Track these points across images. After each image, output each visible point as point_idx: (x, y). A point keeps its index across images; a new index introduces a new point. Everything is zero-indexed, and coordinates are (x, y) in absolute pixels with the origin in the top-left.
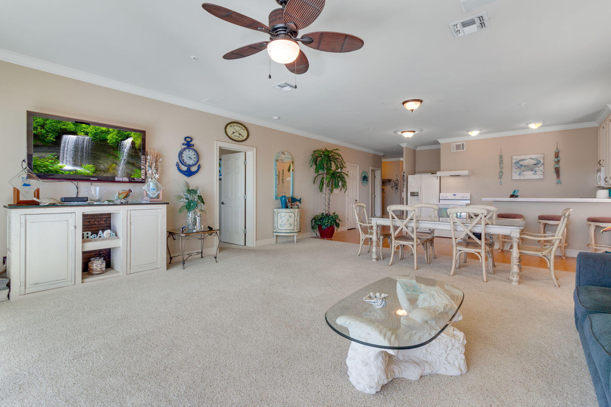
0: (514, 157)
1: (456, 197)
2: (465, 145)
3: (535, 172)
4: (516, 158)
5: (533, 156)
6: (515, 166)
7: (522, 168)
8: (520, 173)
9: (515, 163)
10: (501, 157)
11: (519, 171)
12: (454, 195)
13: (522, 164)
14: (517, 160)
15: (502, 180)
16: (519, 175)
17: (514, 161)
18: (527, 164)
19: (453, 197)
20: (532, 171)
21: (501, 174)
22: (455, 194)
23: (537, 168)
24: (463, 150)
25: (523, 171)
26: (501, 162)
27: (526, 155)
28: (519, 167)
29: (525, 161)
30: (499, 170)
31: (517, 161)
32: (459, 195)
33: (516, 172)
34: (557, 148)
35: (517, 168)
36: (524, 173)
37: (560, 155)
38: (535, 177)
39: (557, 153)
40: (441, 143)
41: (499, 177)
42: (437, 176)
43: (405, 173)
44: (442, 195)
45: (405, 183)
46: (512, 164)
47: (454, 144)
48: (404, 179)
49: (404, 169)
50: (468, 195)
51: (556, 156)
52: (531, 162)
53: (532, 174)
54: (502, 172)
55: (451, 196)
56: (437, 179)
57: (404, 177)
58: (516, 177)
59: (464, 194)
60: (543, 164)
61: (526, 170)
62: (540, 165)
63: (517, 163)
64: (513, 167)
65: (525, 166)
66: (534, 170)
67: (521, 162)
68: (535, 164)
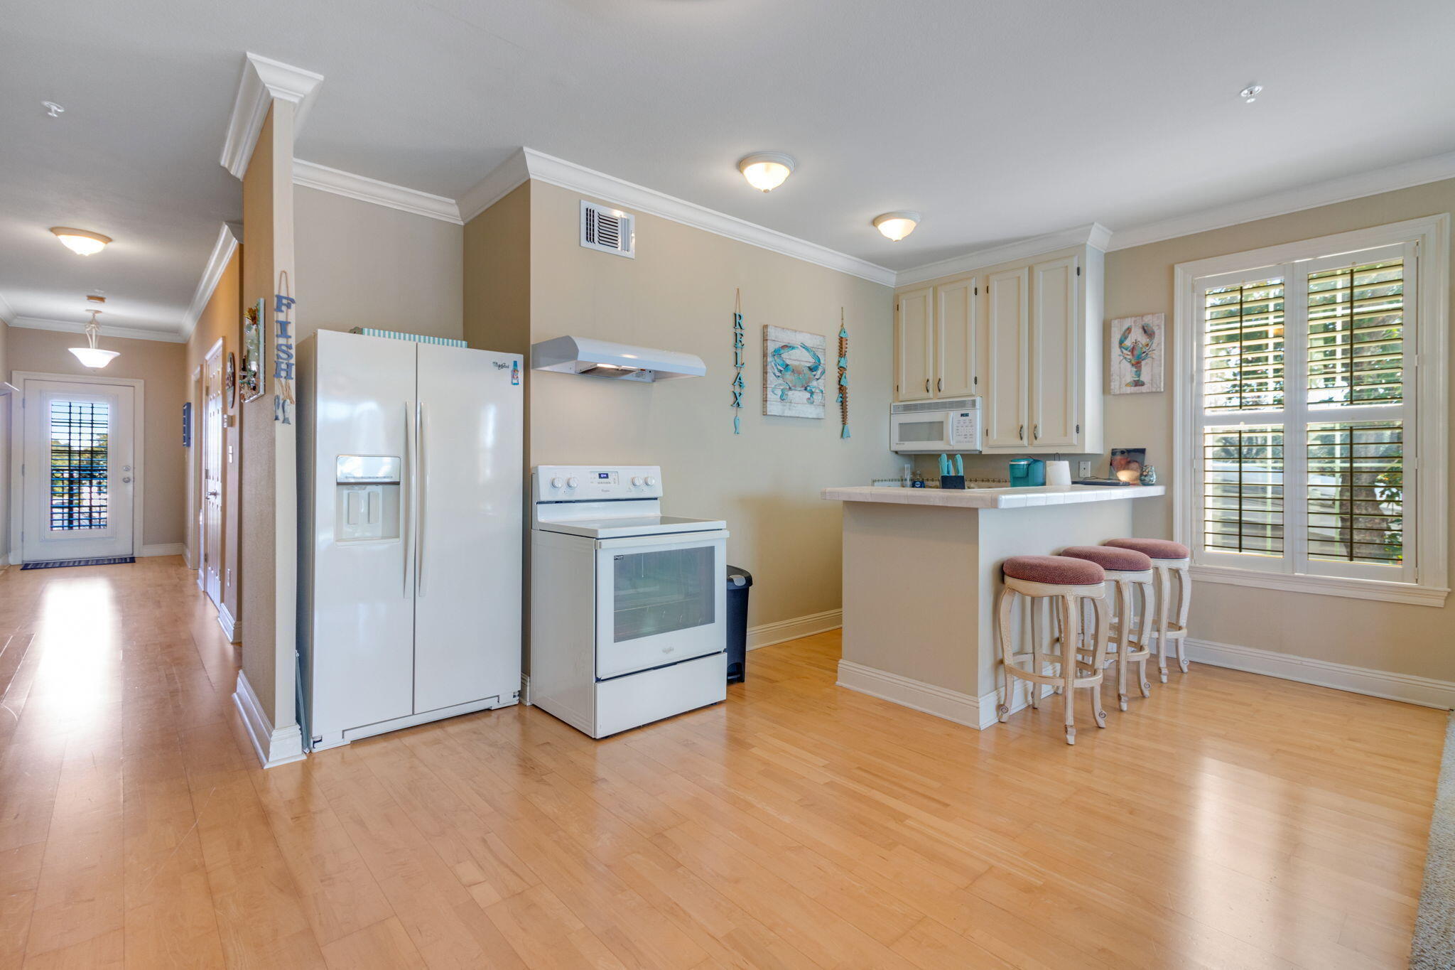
0: (772, 333)
1: (609, 489)
2: (632, 227)
3: (812, 393)
4: (778, 337)
10: (737, 318)
12: (600, 476)
13: (788, 362)
15: (740, 413)
17: (771, 347)
18: (796, 363)
20: (806, 389)
21: (738, 390)
22: (604, 469)
24: (624, 254)
26: (738, 340)
27: (797, 332)
28: (781, 371)
30: (733, 373)
32: (624, 478)
34: (842, 326)
35: (778, 374)
36: (790, 393)
37: (850, 349)
38: (811, 412)
39: (844, 343)
40: (532, 177)
41: (732, 399)
42: (515, 363)
43: (289, 306)
44: (554, 479)
45: (292, 383)
46: (765, 355)
47: (592, 206)
48: (284, 352)
49: (284, 275)
50: (652, 477)
51: (842, 354)
52: (804, 359)
53: (806, 402)
54: (741, 385)
55: (592, 483)
56: (514, 384)
57: (282, 341)
58: (774, 408)
59: (639, 473)
60: (823, 373)
61: (795, 386)
62: (819, 372)
63: (777, 353)
64: (769, 367)
65: (793, 371)
66: (808, 388)
67: (785, 356)
68: (811, 369)
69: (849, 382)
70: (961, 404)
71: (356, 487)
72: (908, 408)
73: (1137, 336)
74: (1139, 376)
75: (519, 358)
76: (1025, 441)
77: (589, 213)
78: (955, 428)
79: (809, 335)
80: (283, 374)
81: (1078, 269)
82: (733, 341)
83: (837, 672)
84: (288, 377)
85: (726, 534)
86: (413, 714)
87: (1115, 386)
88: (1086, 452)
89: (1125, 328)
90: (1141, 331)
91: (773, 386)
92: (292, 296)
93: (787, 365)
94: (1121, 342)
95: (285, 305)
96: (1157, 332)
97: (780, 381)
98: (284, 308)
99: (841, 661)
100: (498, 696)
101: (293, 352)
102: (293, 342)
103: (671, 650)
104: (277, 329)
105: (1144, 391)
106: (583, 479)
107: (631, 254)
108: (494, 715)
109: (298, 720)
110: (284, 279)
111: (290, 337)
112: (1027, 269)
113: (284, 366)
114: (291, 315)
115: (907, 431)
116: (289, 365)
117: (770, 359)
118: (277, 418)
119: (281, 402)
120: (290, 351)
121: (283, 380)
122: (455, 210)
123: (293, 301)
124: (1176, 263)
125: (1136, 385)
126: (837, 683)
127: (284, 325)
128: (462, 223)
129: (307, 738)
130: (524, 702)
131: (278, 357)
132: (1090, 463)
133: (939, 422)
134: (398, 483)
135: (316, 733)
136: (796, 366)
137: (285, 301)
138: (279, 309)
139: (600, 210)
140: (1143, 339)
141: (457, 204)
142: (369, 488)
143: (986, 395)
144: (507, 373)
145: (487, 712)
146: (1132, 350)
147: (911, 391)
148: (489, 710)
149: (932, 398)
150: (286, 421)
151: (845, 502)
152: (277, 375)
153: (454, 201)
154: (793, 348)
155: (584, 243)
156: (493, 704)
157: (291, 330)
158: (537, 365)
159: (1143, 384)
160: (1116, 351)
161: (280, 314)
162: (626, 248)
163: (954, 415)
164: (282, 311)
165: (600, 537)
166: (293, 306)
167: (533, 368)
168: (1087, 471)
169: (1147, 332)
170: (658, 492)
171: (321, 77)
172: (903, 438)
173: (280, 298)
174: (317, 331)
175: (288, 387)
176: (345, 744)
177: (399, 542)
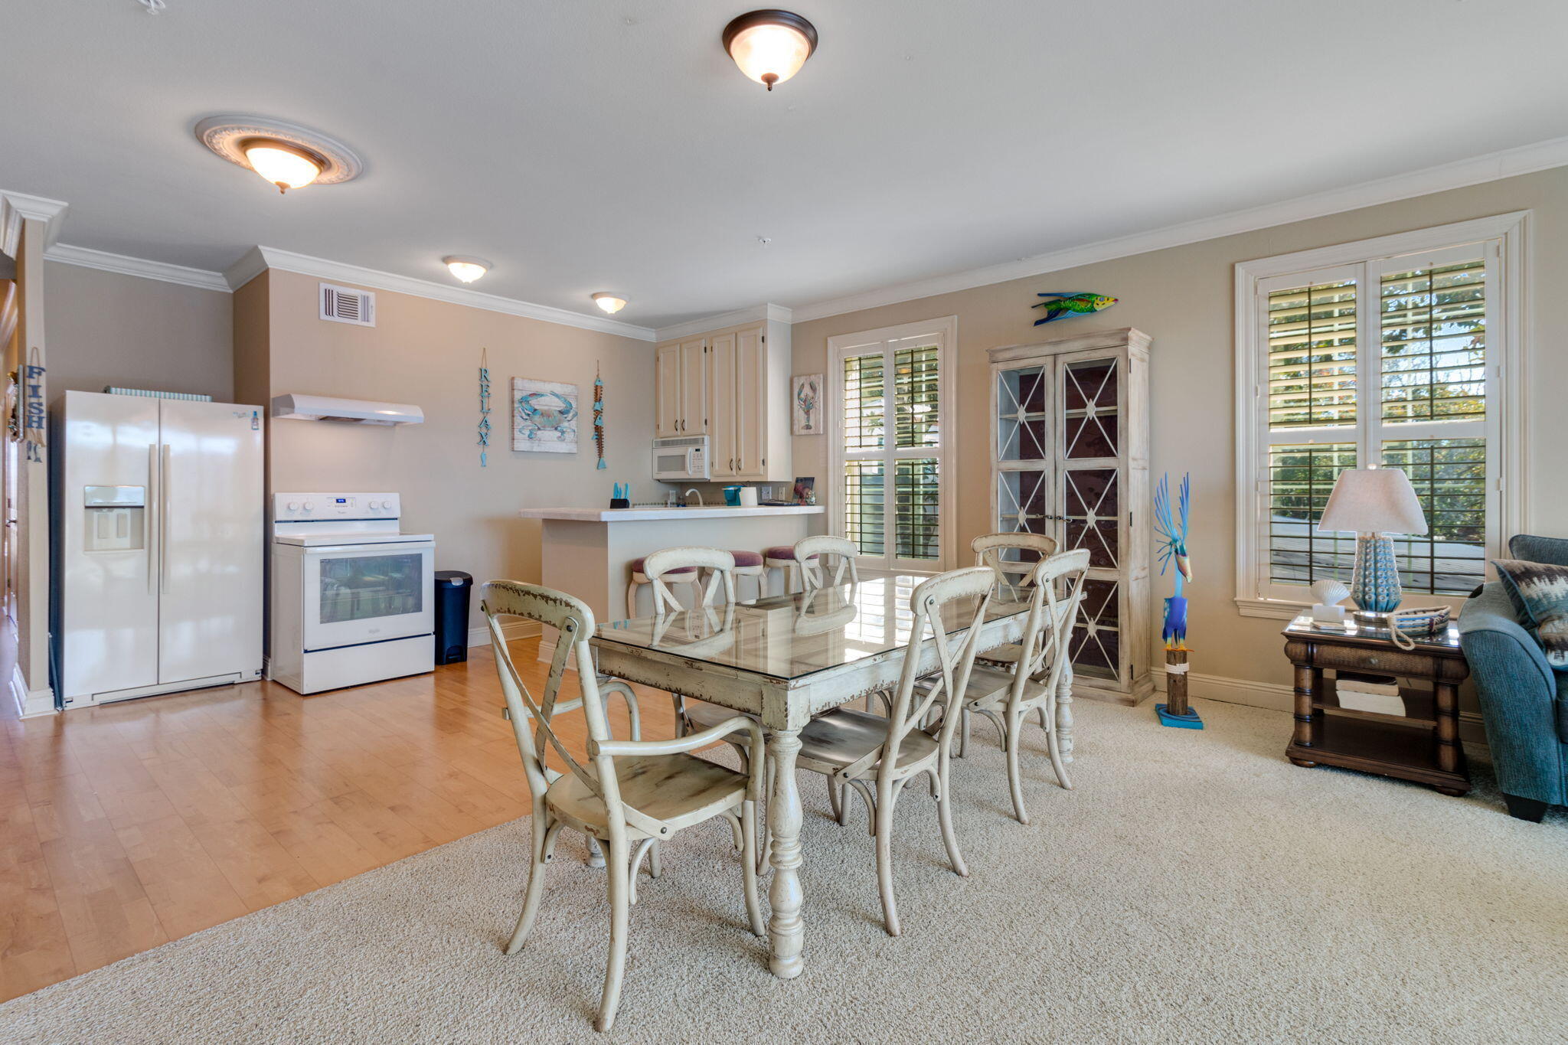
0: (518, 383)
1: (347, 511)
2: (372, 302)
3: (563, 432)
4: (524, 387)
5: (558, 388)
6: (520, 409)
7: (537, 418)
8: (531, 432)
9: (521, 402)
10: (483, 374)
11: (529, 426)
12: (337, 501)
13: (536, 407)
14: (525, 394)
15: (487, 450)
16: (530, 437)
17: (518, 395)
18: (546, 408)
19: (336, 511)
20: (556, 429)
21: (484, 431)
22: (341, 496)
23: (566, 424)
24: (365, 324)
25: (539, 429)
26: (484, 390)
27: (545, 381)
28: (529, 415)
29: (543, 398)
30: (481, 416)
31: (526, 397)
32: (360, 503)
33: (523, 428)
34: (598, 376)
35: (525, 417)
36: (539, 432)
37: (605, 396)
38: (563, 448)
39: (599, 390)
40: (270, 266)
41: (478, 438)
42: (255, 413)
43: (39, 374)
44: (289, 504)
45: (44, 432)
46: (513, 402)
47: (330, 287)
48: (35, 408)
49: (35, 351)
50: (392, 502)
51: (598, 398)
52: (553, 405)
53: (556, 439)
54: (487, 426)
55: (329, 506)
56: (255, 429)
57: (34, 400)
58: (522, 444)
59: (377, 499)
60: (576, 414)
61: (544, 427)
62: (571, 415)
63: (522, 401)
64: (515, 412)
65: (542, 414)
66: (559, 428)
67: (534, 402)
68: (561, 412)
69: (605, 422)
70: (695, 441)
71: (105, 510)
72: (665, 444)
73: (807, 390)
74: (808, 421)
75: (260, 409)
76: (734, 472)
77: (328, 293)
78: (692, 463)
79: (559, 384)
80: (35, 425)
81: (763, 338)
82: (478, 390)
83: (538, 651)
84: (40, 426)
85: (433, 544)
86: (158, 684)
87: (796, 427)
88: (769, 480)
89: (801, 384)
90: (809, 386)
91: (521, 427)
92: (43, 365)
93: (535, 410)
94: (799, 395)
95: (36, 373)
96: (818, 389)
97: (528, 423)
98: (35, 375)
99: (541, 642)
100: (240, 673)
101: (44, 408)
102: (43, 400)
103: (377, 631)
104: (29, 391)
105: (812, 433)
106: (321, 503)
107: (372, 324)
108: (236, 687)
109: (52, 685)
110: (35, 355)
111: (41, 397)
112: (734, 335)
113: (35, 419)
114: (42, 381)
115: (664, 463)
116: (40, 419)
117: (516, 405)
118: (29, 458)
119: (33, 446)
120: (41, 407)
121: (35, 430)
122: (224, 281)
123: (43, 370)
124: (830, 336)
125: (807, 429)
126: (539, 659)
127: (35, 389)
128: (231, 291)
129: (59, 700)
130: (265, 678)
131: (30, 412)
132: (784, 489)
133: (681, 456)
134: (142, 507)
135: (67, 694)
136: (545, 411)
137: (36, 370)
138: (31, 376)
139: (337, 289)
140: (810, 394)
141: (224, 276)
142: (116, 511)
143: (711, 435)
144: (249, 420)
145: (231, 686)
146: (805, 401)
147: (667, 431)
148: (232, 684)
149: (680, 435)
150: (38, 460)
151: (545, 521)
152: (30, 426)
153: (221, 274)
154: (542, 395)
155: (323, 316)
156: (236, 679)
157: (42, 392)
158: (277, 414)
159: (811, 428)
160: (796, 401)
161: (32, 380)
162: (366, 319)
163: (691, 450)
164: (33, 378)
165: (306, 545)
166: (44, 373)
167: (274, 415)
168: (769, 496)
169: (813, 388)
170: (397, 514)
171: (66, 204)
172: (661, 469)
173: (31, 368)
174: (65, 392)
175: (39, 434)
176: (95, 704)
177: (145, 551)
